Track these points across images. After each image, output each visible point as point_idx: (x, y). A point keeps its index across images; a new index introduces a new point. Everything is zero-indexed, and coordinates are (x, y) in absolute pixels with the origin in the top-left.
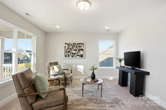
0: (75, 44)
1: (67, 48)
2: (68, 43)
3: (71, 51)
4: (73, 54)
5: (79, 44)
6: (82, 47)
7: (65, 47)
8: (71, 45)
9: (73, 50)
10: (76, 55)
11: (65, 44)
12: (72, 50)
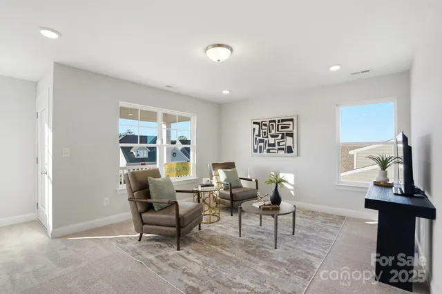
0: (274, 121)
1: (257, 133)
2: (260, 121)
3: (266, 139)
4: (270, 145)
5: (283, 121)
6: (291, 129)
7: (254, 129)
8: (265, 125)
9: (269, 136)
10: (277, 147)
11: (254, 123)
12: (267, 137)
